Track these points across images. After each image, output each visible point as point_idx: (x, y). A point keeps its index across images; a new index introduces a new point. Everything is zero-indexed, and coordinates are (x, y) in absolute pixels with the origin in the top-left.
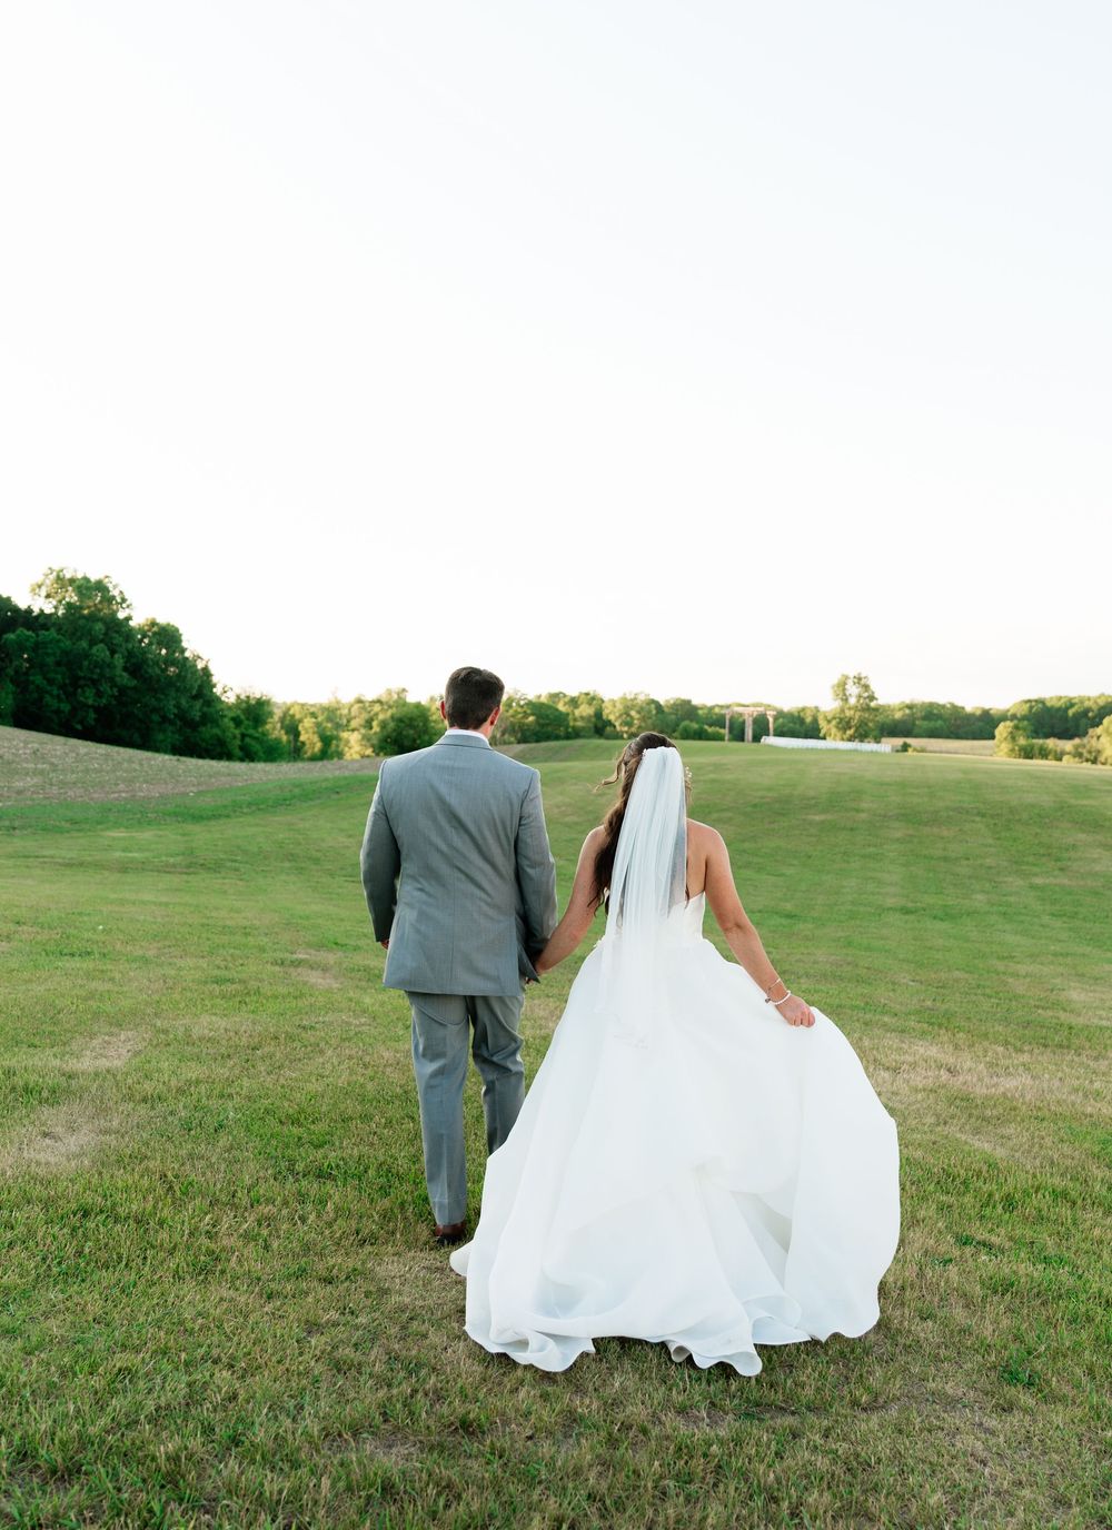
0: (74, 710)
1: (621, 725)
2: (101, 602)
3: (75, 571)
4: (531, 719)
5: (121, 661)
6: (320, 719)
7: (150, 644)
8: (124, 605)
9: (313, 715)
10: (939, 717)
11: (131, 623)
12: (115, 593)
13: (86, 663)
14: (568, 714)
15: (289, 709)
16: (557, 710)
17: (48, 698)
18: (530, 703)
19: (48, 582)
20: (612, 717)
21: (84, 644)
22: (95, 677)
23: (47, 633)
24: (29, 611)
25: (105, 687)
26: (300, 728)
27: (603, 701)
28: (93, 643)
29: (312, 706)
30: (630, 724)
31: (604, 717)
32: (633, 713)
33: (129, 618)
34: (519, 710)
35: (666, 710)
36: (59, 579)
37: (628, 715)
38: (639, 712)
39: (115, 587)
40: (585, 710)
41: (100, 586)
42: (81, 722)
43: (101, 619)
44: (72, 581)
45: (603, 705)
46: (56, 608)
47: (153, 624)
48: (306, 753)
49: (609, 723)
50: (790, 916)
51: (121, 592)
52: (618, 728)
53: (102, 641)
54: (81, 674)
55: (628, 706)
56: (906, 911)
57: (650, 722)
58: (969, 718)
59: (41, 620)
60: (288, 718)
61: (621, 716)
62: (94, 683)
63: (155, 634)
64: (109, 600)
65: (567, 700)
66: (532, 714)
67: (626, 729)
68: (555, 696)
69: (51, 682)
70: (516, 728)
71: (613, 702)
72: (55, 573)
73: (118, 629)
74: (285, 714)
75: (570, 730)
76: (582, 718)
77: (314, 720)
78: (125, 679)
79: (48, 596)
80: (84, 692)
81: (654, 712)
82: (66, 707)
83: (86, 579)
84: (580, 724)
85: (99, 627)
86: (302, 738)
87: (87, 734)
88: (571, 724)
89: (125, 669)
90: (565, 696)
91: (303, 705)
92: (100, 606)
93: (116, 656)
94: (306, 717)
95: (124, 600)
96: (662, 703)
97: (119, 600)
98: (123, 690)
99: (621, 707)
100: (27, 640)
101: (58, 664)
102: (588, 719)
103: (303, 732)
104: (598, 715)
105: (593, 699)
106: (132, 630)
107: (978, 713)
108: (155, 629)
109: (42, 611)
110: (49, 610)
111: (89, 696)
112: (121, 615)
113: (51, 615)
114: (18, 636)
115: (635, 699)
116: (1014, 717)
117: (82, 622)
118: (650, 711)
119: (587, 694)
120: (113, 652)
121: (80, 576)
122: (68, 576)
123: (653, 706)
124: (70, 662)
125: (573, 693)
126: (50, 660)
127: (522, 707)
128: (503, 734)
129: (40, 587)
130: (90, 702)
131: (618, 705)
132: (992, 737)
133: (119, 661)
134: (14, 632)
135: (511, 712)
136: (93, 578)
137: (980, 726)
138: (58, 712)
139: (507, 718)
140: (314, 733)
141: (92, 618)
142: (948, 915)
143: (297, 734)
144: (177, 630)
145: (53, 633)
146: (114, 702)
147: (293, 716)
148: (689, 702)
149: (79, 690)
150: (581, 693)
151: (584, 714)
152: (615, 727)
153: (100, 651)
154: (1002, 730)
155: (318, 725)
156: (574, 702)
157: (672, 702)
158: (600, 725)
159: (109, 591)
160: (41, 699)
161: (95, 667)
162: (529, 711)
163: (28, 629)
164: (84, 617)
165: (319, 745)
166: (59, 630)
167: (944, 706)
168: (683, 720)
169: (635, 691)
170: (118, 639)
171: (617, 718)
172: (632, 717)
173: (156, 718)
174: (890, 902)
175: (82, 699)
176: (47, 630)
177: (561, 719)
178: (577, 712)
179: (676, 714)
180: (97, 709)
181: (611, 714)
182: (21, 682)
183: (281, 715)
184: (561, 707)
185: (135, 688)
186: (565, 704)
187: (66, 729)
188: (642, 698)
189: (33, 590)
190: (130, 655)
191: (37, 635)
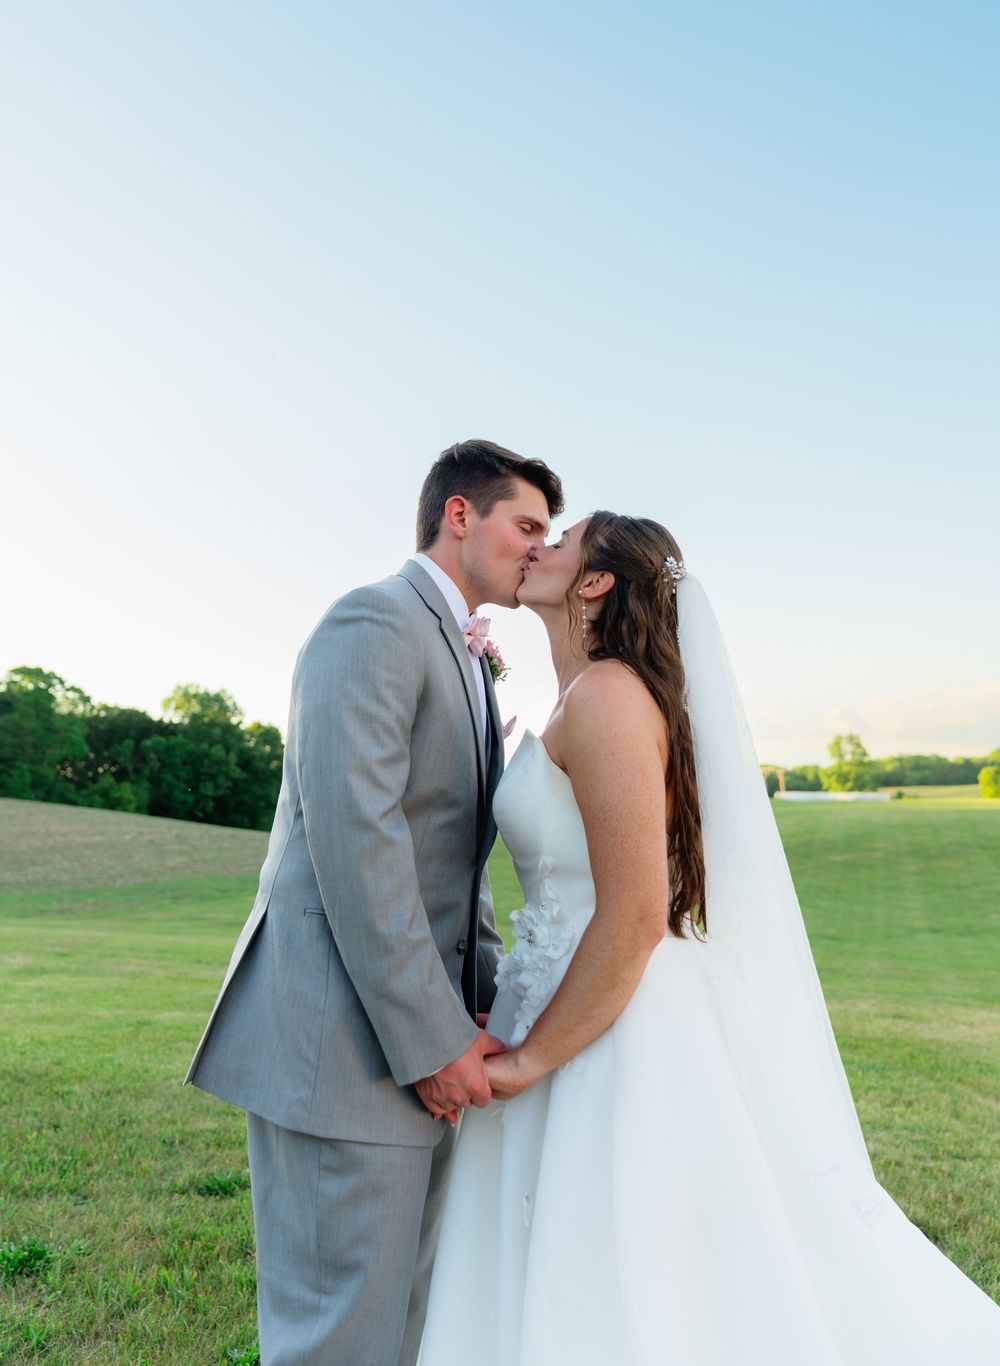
0: (197, 801)
2: (219, 711)
3: (198, 687)
5: (235, 757)
7: (256, 743)
8: (237, 713)
10: (926, 767)
11: (242, 727)
12: (229, 703)
13: (206, 761)
17: (176, 793)
19: (177, 697)
21: (205, 746)
22: (214, 772)
23: (175, 738)
24: (161, 722)
25: (222, 781)
28: (212, 743)
33: (240, 723)
36: (185, 694)
39: (230, 698)
41: (218, 699)
42: (203, 811)
43: (219, 725)
44: (195, 696)
46: (183, 717)
47: (259, 726)
50: (835, 939)
51: (235, 703)
53: (219, 742)
54: (203, 770)
56: (934, 931)
58: (954, 767)
59: (171, 728)
62: (213, 777)
63: (261, 734)
64: (224, 709)
69: (178, 778)
72: (182, 690)
73: (231, 731)
78: (237, 773)
79: (177, 708)
80: (205, 785)
82: (190, 799)
83: (207, 694)
85: (217, 731)
87: (207, 819)
89: (238, 765)
92: (217, 715)
93: (231, 754)
95: (236, 708)
97: (232, 709)
98: (236, 782)
100: (160, 743)
101: (184, 763)
106: (243, 732)
107: (961, 762)
108: (261, 731)
109: (171, 721)
110: (176, 720)
111: (208, 789)
112: (234, 721)
113: (179, 724)
114: (153, 742)
116: (993, 764)
117: (204, 728)
120: (228, 751)
121: (201, 691)
122: (193, 692)
124: (194, 762)
126: (178, 761)
129: (170, 701)
130: (210, 793)
132: (976, 782)
133: (233, 758)
134: (149, 739)
136: (213, 691)
137: (964, 774)
138: (184, 803)
141: (212, 724)
142: (970, 932)
144: (277, 730)
145: (180, 739)
146: (229, 792)
149: (202, 784)
153: (218, 751)
154: (985, 775)
159: (224, 702)
160: (170, 793)
161: (214, 764)
163: (161, 736)
164: (204, 724)
166: (185, 735)
167: (928, 759)
170: (232, 740)
173: (262, 804)
174: (918, 924)
175: (203, 791)
176: (176, 736)
180: (216, 800)
182: (155, 781)
185: (245, 781)
187: (191, 816)
189: (165, 705)
190: (242, 752)
191: (168, 740)
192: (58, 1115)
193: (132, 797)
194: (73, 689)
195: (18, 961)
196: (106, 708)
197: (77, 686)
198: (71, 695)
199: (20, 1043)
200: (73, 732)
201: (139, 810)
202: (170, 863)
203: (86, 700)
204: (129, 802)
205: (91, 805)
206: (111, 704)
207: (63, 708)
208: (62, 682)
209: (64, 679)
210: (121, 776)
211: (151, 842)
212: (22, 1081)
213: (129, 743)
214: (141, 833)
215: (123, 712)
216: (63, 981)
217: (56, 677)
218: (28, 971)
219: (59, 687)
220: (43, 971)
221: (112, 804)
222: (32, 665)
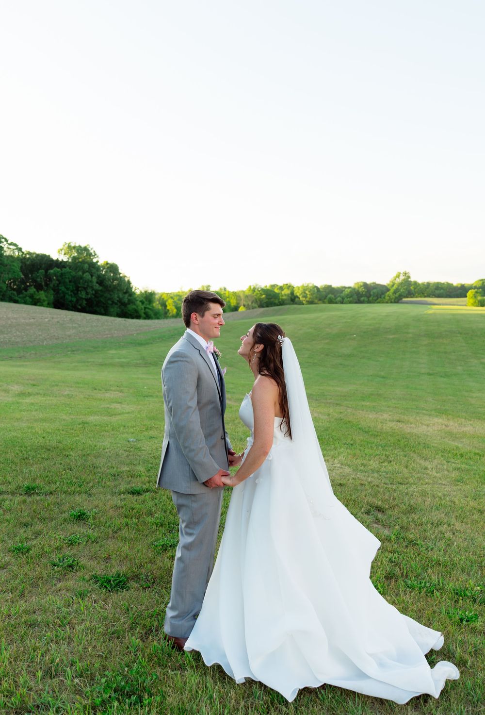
0: (77, 300)
1: (302, 297)
2: (87, 255)
3: (75, 243)
4: (264, 296)
5: (96, 279)
6: (175, 300)
7: (106, 272)
8: (96, 256)
9: (172, 298)
10: (442, 288)
11: (99, 264)
12: (92, 251)
13: (81, 281)
14: (279, 294)
15: (162, 296)
16: (274, 292)
17: (67, 296)
18: (262, 289)
19: (65, 248)
20: (298, 294)
21: (80, 273)
22: (85, 286)
23: (65, 269)
24: (57, 260)
25: (89, 290)
26: (167, 304)
27: (294, 287)
28: (84, 272)
29: (171, 294)
30: (306, 297)
31: (295, 294)
32: (307, 292)
33: (98, 262)
34: (258, 292)
35: (321, 290)
36: (69, 247)
37: (305, 293)
38: (309, 292)
39: (91, 249)
40: (286, 292)
41: (86, 249)
42: (80, 305)
43: (87, 263)
44: (74, 247)
45: (294, 289)
46: (68, 259)
47: (107, 264)
48: (170, 314)
49: (297, 297)
51: (94, 251)
52: (301, 299)
53: (87, 272)
54: (79, 285)
55: (305, 289)
56: (429, 374)
57: (314, 295)
58: (456, 288)
59: (63, 264)
60: (161, 299)
61: (301, 294)
62: (85, 289)
63: (108, 267)
64: (90, 254)
65: (278, 287)
66: (264, 294)
67: (304, 299)
68: (273, 286)
69: (68, 289)
70: (258, 300)
71: (298, 288)
72: (67, 245)
73: (93, 266)
74: (160, 298)
75: (280, 300)
76: (285, 295)
77: (172, 300)
78: (97, 287)
79: (65, 254)
80: (81, 293)
81: (316, 291)
82: (74, 299)
83: (80, 246)
84: (284, 297)
85: (86, 266)
86: (168, 308)
87: (83, 310)
88: (281, 297)
89: (97, 283)
90: (277, 286)
91: (167, 294)
92: (86, 257)
93: (93, 277)
94: (169, 299)
95: (95, 254)
96: (319, 287)
97: (93, 254)
98: (96, 291)
99: (302, 290)
100: (58, 272)
101: (70, 282)
102: (288, 295)
103: (168, 305)
104: (292, 293)
105: (290, 286)
106: (99, 266)
107: (459, 286)
108: (108, 266)
109: (63, 260)
110: (65, 260)
111: (83, 295)
112: (95, 260)
113: (67, 262)
114: (54, 271)
115: (308, 286)
116: (475, 288)
117: (79, 264)
118: (314, 291)
119: (287, 285)
120: (92, 276)
121: (77, 245)
122: (73, 245)
123: (315, 289)
124: (75, 281)
125: (280, 284)
126: (67, 280)
127: (259, 291)
128: (252, 303)
129: (61, 250)
130: (84, 297)
131: (300, 289)
132: (466, 296)
133: (94, 279)
134: (52, 269)
135: (255, 293)
136: (83, 246)
137: (460, 292)
138: (71, 301)
139: (253, 296)
140: (173, 305)
141: (84, 262)
142: (446, 375)
143: (166, 306)
144: (117, 265)
145: (68, 269)
146: (93, 297)
147: (163, 299)
148: (331, 286)
149: (79, 292)
150: (284, 285)
151: (286, 293)
152: (299, 298)
153: (87, 276)
154: (470, 293)
155: (174, 302)
156: (281, 288)
157: (323, 286)
158: (293, 298)
159: (89, 251)
160: (64, 296)
161: (85, 282)
162: (262, 293)
163: (58, 268)
164: (79, 262)
165: (175, 311)
166: (70, 267)
167: (444, 284)
168: (329, 294)
169: (307, 283)
170: (94, 271)
171: (300, 295)
172: (307, 294)
173: (110, 302)
174: (423, 371)
175: (80, 296)
176: (65, 268)
177: (276, 296)
178: (283, 293)
179: (325, 292)
180: (87, 300)
181: (298, 293)
182: (56, 290)
183: (159, 298)
184: (276, 291)
185: (101, 290)
186: (278, 289)
187: (75, 309)
188: (311, 285)
189: (59, 252)
190: (99, 277)
191: (62, 270)
192: (69, 464)
193: (45, 298)
194: (11, 244)
195: (16, 388)
196: (29, 253)
197: (14, 242)
198: (12, 247)
199: (40, 432)
200: (14, 266)
201: (49, 305)
202: (68, 333)
203: (20, 249)
204: (44, 301)
205: (25, 303)
206: (32, 251)
207: (7, 253)
208: (6, 240)
209: (7, 239)
210: (39, 287)
211: (58, 322)
212: (49, 450)
213: (42, 271)
214: (53, 318)
215: (38, 255)
216: (39, 399)
217: (3, 238)
218: (22, 394)
219: (5, 243)
220: (29, 394)
221: (36, 302)
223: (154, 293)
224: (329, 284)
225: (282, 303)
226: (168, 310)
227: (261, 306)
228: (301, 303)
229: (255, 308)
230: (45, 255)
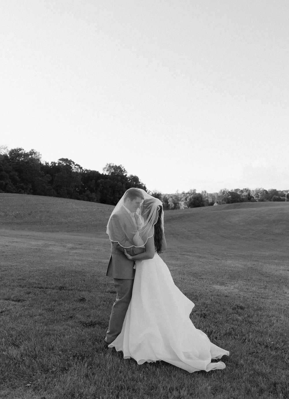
1: (256, 197)
2: (119, 171)
3: (113, 164)
4: (230, 196)
5: (125, 186)
6: (173, 198)
7: (131, 181)
8: (125, 172)
9: (172, 197)
11: (127, 176)
12: (123, 169)
13: (116, 187)
14: (240, 195)
15: (165, 196)
16: (237, 194)
17: (108, 196)
18: (229, 192)
19: (107, 167)
20: (253, 195)
21: (116, 182)
22: (119, 190)
23: (107, 180)
24: (103, 174)
25: (121, 192)
26: (168, 201)
27: (250, 191)
28: (118, 181)
29: (171, 195)
30: (258, 197)
31: (251, 195)
32: (259, 194)
33: (126, 175)
34: (227, 194)
35: (269, 193)
36: (110, 166)
37: (258, 194)
38: (261, 194)
39: (123, 167)
40: (245, 194)
41: (119, 168)
43: (120, 176)
44: (113, 167)
45: (250, 192)
46: (109, 173)
47: (132, 176)
48: (170, 207)
49: (252, 197)
51: (124, 169)
52: (255, 198)
53: (120, 181)
54: (115, 189)
55: (258, 192)
57: (264, 196)
59: (106, 176)
60: (165, 198)
61: (255, 195)
62: (118, 192)
63: (132, 178)
64: (121, 171)
65: (240, 191)
66: (230, 195)
67: (257, 198)
68: (237, 190)
69: (108, 192)
70: (226, 199)
71: (253, 191)
72: (108, 165)
73: (124, 178)
74: (164, 197)
75: (241, 199)
76: (244, 196)
77: (172, 199)
79: (107, 171)
80: (116, 194)
81: (265, 193)
82: (112, 198)
83: (116, 166)
84: (244, 197)
85: (119, 178)
86: (169, 204)
88: (241, 197)
89: (126, 188)
90: (239, 190)
91: (169, 195)
92: (119, 173)
93: (124, 185)
94: (170, 198)
95: (125, 171)
96: (267, 191)
97: (124, 171)
99: (256, 192)
100: (103, 181)
101: (110, 187)
102: (246, 196)
103: (169, 202)
104: (249, 194)
105: (247, 190)
106: (127, 178)
108: (133, 177)
109: (106, 174)
113: (108, 175)
114: (101, 181)
115: (259, 190)
117: (115, 177)
118: (264, 193)
119: (246, 189)
120: (123, 184)
121: (114, 165)
122: (112, 165)
123: (265, 192)
124: (113, 187)
125: (241, 189)
126: (108, 186)
127: (227, 193)
128: (222, 201)
129: (105, 168)
130: (118, 196)
131: (254, 192)
134: (99, 180)
135: (224, 195)
136: (118, 165)
139: (223, 197)
140: (172, 202)
141: (118, 175)
143: (168, 202)
144: (138, 177)
145: (108, 180)
147: (166, 198)
148: (276, 190)
149: (115, 194)
150: (244, 189)
151: (245, 195)
152: (254, 198)
153: (120, 184)
155: (173, 200)
156: (242, 191)
157: (270, 190)
158: (250, 198)
159: (121, 169)
160: (106, 196)
161: (119, 188)
162: (229, 194)
163: (103, 179)
164: (115, 175)
165: (173, 205)
166: (110, 178)
168: (274, 195)
169: (259, 188)
170: (124, 181)
171: (254, 196)
172: (259, 195)
175: (116, 196)
176: (107, 179)
177: (238, 196)
178: (243, 194)
179: (272, 194)
181: (253, 194)
182: (102, 192)
183: (163, 198)
184: (238, 193)
186: (239, 192)
188: (261, 189)
189: (104, 169)
190: (127, 184)
191: (105, 180)
192: (84, 279)
193: (95, 197)
194: (77, 165)
196: (87, 170)
197: (78, 164)
198: (76, 167)
199: (75, 265)
200: (78, 178)
201: (97, 201)
203: (81, 168)
204: (95, 199)
205: (84, 200)
206: (88, 169)
207: (75, 171)
208: (74, 163)
209: (74, 162)
210: (92, 191)
211: (101, 211)
212: (76, 272)
213: (94, 181)
214: (98, 209)
215: (91, 171)
217: (72, 162)
219: (73, 164)
221: (90, 199)
222: (65, 158)
223: (160, 194)
224: (274, 188)
225: (242, 201)
226: (169, 205)
227: (228, 203)
228: (255, 201)
229: (224, 203)
230: (96, 171)
